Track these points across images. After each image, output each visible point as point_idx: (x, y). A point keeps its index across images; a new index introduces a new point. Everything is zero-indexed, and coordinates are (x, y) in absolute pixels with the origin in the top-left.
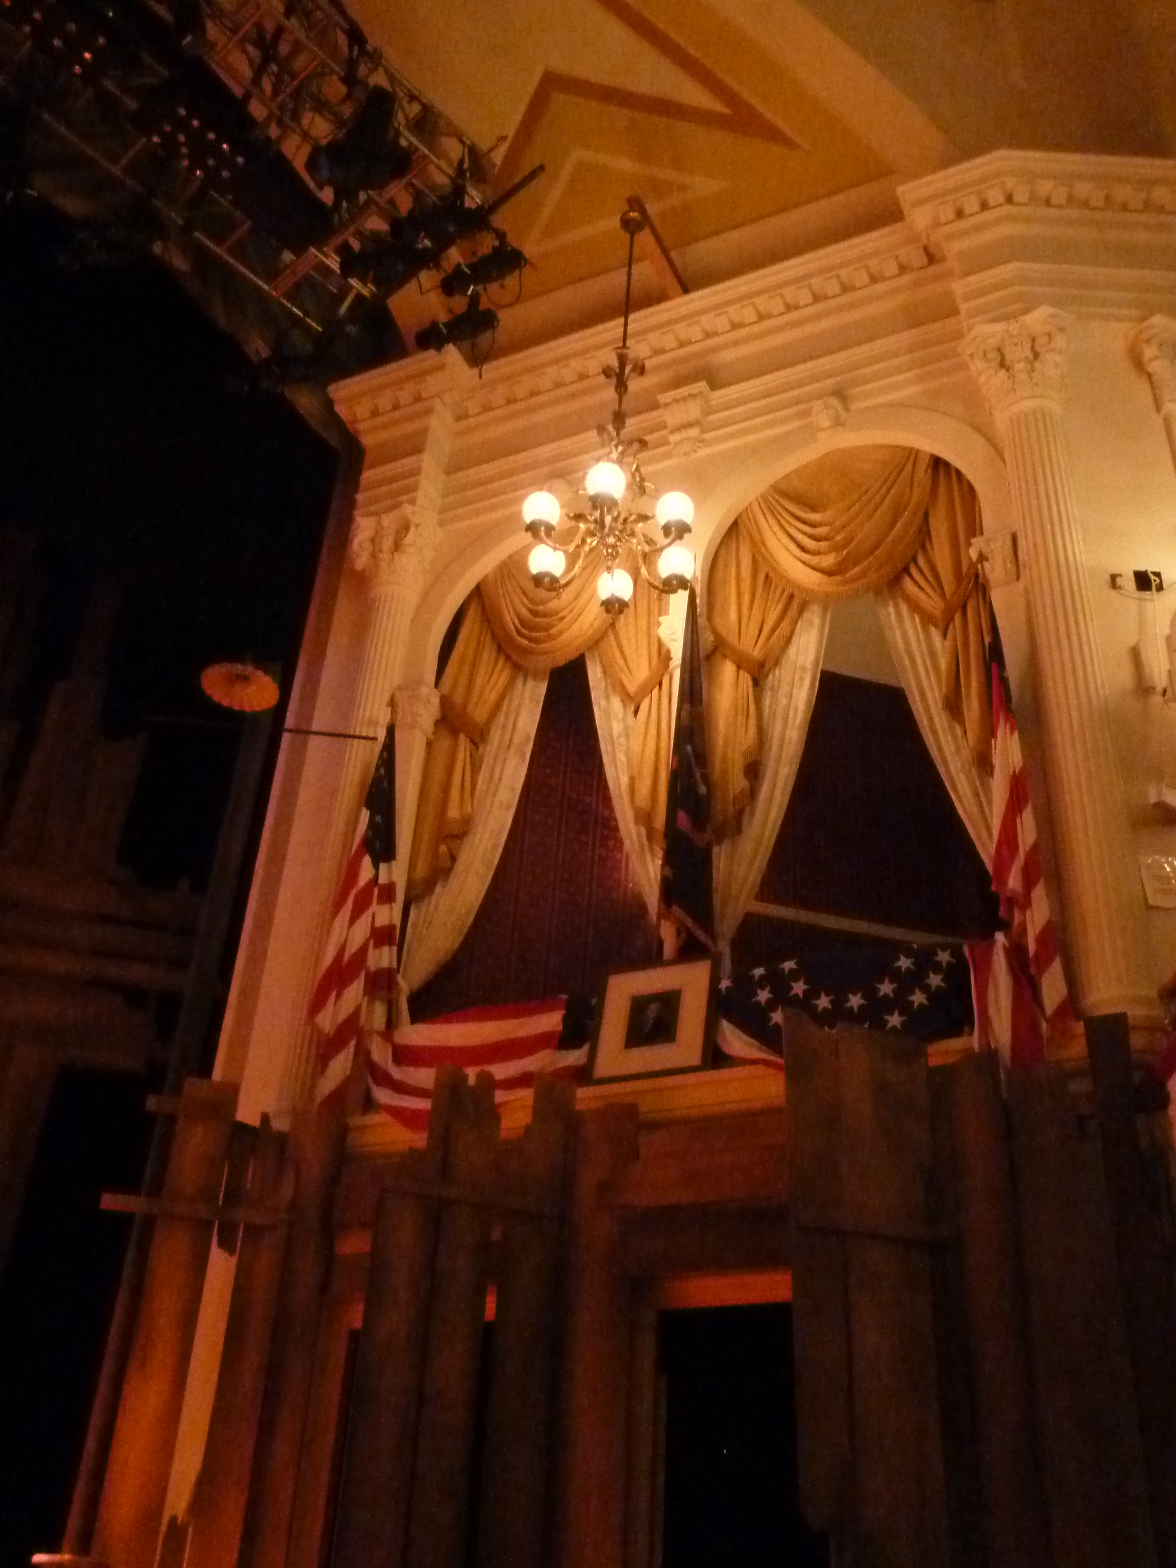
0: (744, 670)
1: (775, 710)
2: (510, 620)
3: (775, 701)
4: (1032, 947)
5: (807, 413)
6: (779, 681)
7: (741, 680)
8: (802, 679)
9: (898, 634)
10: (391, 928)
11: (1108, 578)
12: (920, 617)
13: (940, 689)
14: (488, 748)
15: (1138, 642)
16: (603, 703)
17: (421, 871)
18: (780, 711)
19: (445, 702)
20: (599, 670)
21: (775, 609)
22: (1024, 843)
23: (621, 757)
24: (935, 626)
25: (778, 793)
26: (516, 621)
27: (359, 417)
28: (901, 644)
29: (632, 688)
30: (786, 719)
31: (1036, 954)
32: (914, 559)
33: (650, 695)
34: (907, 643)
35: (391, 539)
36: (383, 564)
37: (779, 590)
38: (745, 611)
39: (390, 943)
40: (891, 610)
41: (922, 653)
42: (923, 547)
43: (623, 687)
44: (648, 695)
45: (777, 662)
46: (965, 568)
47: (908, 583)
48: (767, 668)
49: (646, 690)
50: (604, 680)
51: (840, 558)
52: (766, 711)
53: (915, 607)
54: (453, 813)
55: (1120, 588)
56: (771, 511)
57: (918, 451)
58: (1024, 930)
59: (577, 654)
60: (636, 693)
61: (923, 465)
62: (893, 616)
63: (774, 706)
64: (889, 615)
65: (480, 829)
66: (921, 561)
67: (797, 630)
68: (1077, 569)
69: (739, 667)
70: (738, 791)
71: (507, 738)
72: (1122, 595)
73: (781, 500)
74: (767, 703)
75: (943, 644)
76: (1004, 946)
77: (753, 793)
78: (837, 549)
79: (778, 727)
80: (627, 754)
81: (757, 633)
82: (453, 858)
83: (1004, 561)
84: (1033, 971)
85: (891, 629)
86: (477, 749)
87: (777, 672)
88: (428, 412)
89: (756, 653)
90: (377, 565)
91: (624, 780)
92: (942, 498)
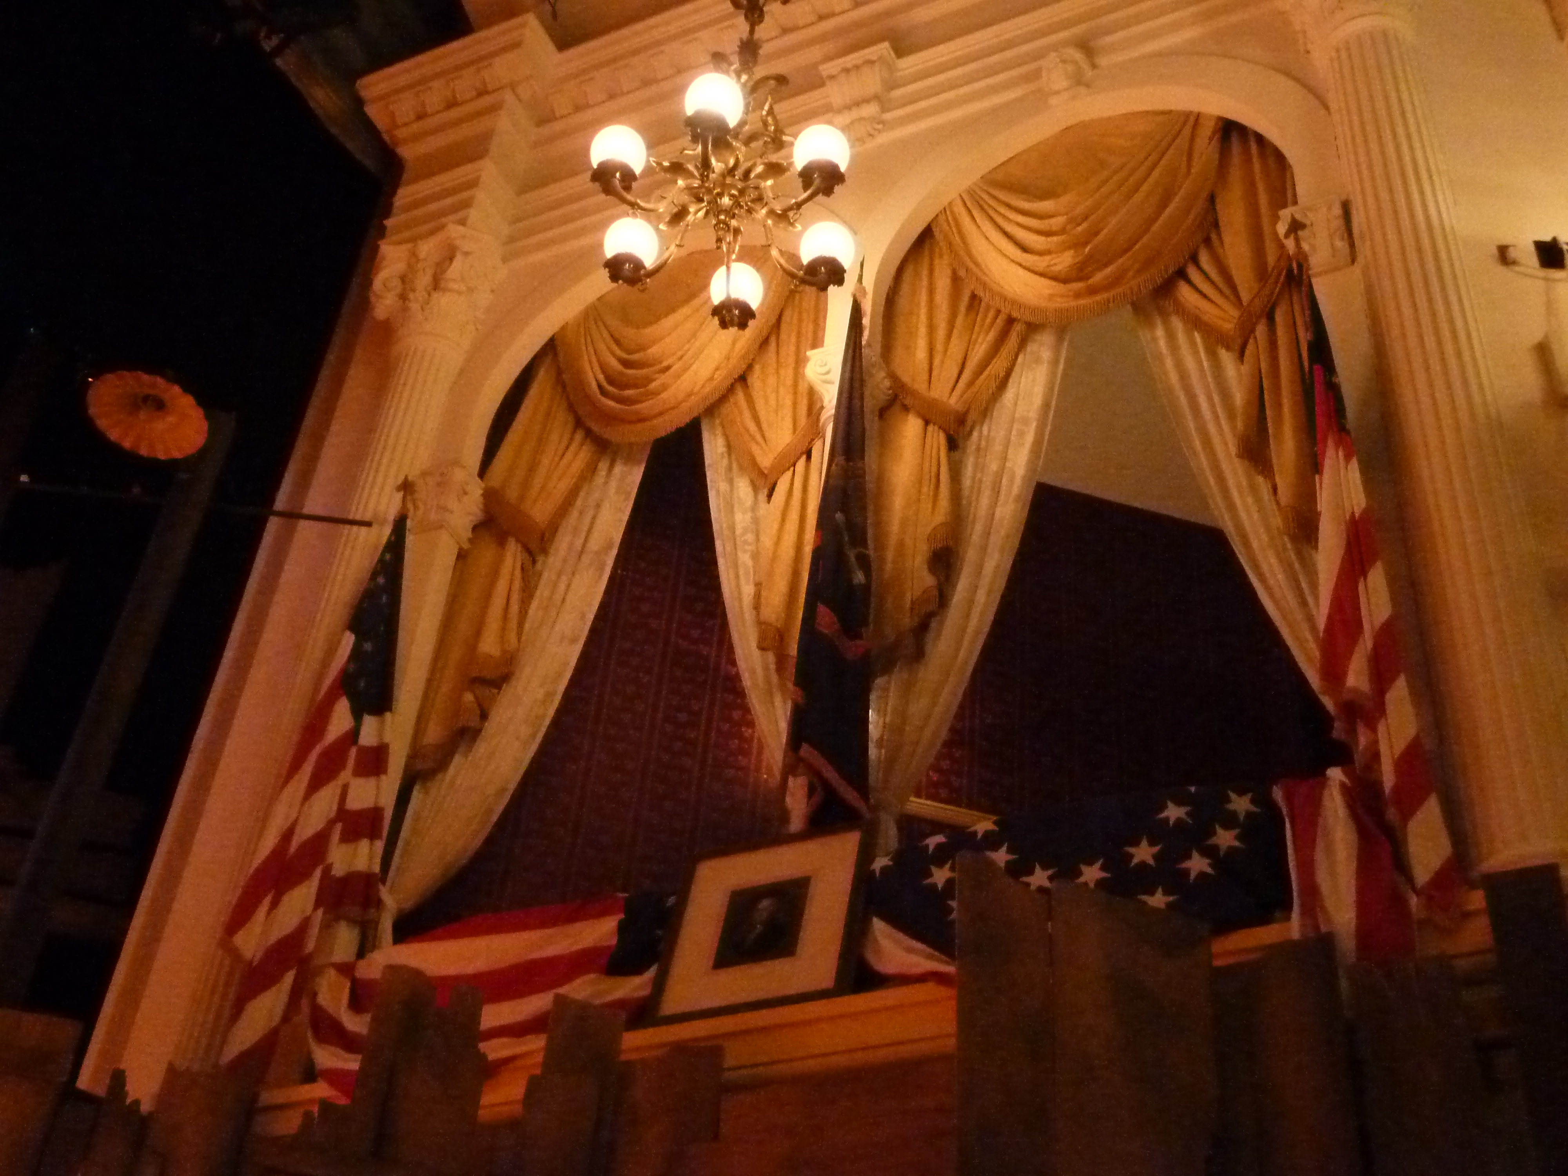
0: (934, 424)
1: (980, 481)
2: (592, 376)
3: (979, 467)
4: (1388, 778)
5: (1036, 75)
6: (987, 441)
7: (928, 440)
8: (1022, 434)
9: (1169, 363)
10: (376, 813)
11: (1495, 251)
12: (1203, 338)
13: (1233, 428)
14: (551, 560)
15: (1546, 336)
16: (723, 486)
17: (434, 734)
18: (988, 481)
19: (491, 497)
20: (720, 442)
21: (984, 339)
22: (1371, 622)
23: (745, 558)
24: (1228, 348)
25: (981, 597)
26: (601, 377)
27: (399, 121)
28: (1174, 377)
29: (766, 461)
30: (996, 491)
31: (1396, 789)
32: (1194, 259)
33: (792, 469)
34: (1184, 376)
35: (430, 273)
36: (414, 306)
37: (991, 314)
38: (939, 347)
39: (373, 835)
40: (1160, 332)
41: (1207, 387)
42: (1207, 241)
43: (754, 463)
44: (789, 469)
45: (986, 412)
46: (1271, 259)
47: (1185, 292)
48: (969, 423)
49: (786, 463)
50: (726, 455)
51: (1080, 258)
52: (967, 482)
53: (1195, 322)
54: (489, 645)
55: (1514, 263)
56: (982, 208)
57: (1199, 115)
58: (1376, 756)
59: (687, 419)
60: (773, 468)
61: (1207, 129)
62: (1162, 343)
63: (979, 475)
64: (1155, 339)
65: (527, 670)
66: (1204, 259)
67: (1017, 369)
68: (1445, 238)
69: (927, 423)
70: (918, 593)
71: (579, 542)
72: (1518, 273)
73: (996, 192)
74: (968, 471)
75: (1238, 370)
76: (1343, 785)
77: (943, 598)
78: (1077, 245)
79: (985, 501)
80: (755, 556)
81: (955, 375)
82: (484, 716)
83: (1331, 237)
84: (1392, 814)
85: (1159, 357)
86: (534, 562)
87: (985, 428)
88: (493, 109)
89: (954, 402)
90: (405, 309)
91: (748, 590)
92: (1235, 173)
